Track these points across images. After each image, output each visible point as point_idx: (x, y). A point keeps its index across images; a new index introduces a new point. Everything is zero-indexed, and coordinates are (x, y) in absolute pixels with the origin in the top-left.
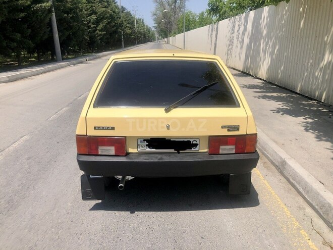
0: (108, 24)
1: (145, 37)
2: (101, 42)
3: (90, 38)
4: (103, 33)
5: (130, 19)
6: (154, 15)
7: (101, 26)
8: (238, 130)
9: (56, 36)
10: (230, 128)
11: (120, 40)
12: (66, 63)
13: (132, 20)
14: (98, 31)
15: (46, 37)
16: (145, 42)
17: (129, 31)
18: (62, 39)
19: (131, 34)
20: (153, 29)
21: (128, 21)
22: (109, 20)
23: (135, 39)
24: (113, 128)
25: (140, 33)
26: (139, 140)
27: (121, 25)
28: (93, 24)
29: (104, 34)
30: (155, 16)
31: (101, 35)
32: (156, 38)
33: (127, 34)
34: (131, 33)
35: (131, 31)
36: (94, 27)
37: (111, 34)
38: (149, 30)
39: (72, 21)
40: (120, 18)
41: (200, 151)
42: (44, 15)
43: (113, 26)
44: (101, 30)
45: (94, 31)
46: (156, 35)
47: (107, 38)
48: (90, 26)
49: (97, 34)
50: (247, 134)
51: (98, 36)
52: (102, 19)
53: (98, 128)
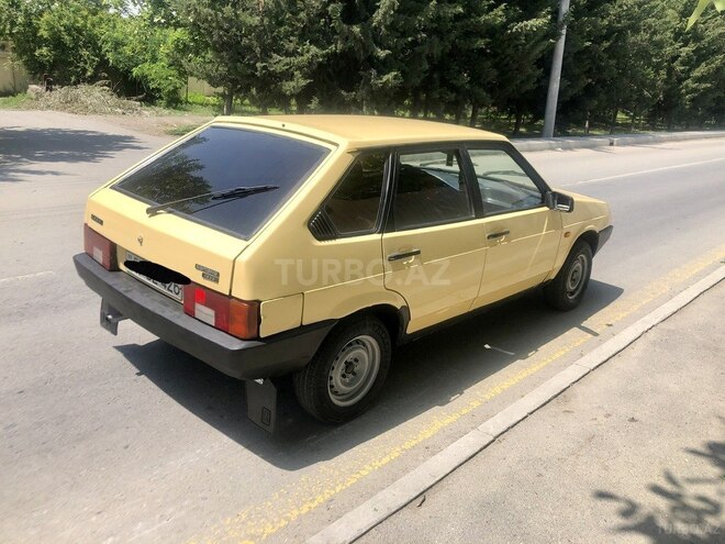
3: (668, 95)
4: (704, 86)
7: (702, 69)
8: (217, 281)
10: (205, 273)
12: (547, 142)
14: (689, 81)
15: (529, 87)
18: (571, 93)
24: (101, 222)
28: (683, 63)
29: (707, 90)
31: (695, 90)
36: (682, 72)
42: (532, 43)
44: (699, 80)
45: (680, 81)
48: (673, 68)
49: (687, 86)
50: (230, 297)
51: (687, 93)
52: (715, 52)
53: (94, 217)
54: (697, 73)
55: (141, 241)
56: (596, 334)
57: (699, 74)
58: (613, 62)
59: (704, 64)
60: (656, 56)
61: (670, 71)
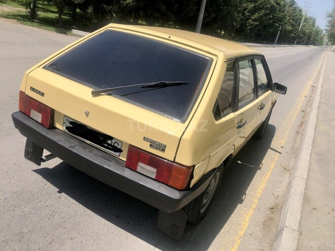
0: (265, 15)
1: (309, 39)
2: (250, 32)
3: (241, 25)
4: (256, 23)
5: (296, 15)
6: (330, 16)
7: (256, 16)
8: (163, 150)
9: (201, 16)
10: (153, 144)
11: (275, 36)
13: (298, 17)
14: (250, 20)
15: (191, 14)
16: (307, 44)
17: (289, 28)
19: (291, 32)
20: (324, 32)
21: (294, 16)
22: (268, 12)
23: (294, 38)
24: (43, 94)
25: (304, 33)
26: (65, 118)
27: (281, 20)
28: (249, 12)
29: (257, 25)
30: (330, 19)
31: (252, 25)
32: (325, 43)
33: (285, 30)
34: (291, 30)
35: (291, 28)
36: (248, 16)
37: (265, 27)
38: (318, 32)
39: (223, 4)
40: (283, 12)
41: (120, 158)
43: (270, 19)
44: (255, 20)
45: (247, 20)
46: (326, 40)
47: (259, 30)
48: (245, 14)
49: (249, 23)
50: (174, 162)
51: (249, 26)
52: (260, 9)
53: (32, 89)
54: (253, 17)
55: (87, 114)
56: (280, 153)
57: (255, 18)
58: (225, 7)
59: (257, 14)
60: (239, 7)
61: (243, 14)
